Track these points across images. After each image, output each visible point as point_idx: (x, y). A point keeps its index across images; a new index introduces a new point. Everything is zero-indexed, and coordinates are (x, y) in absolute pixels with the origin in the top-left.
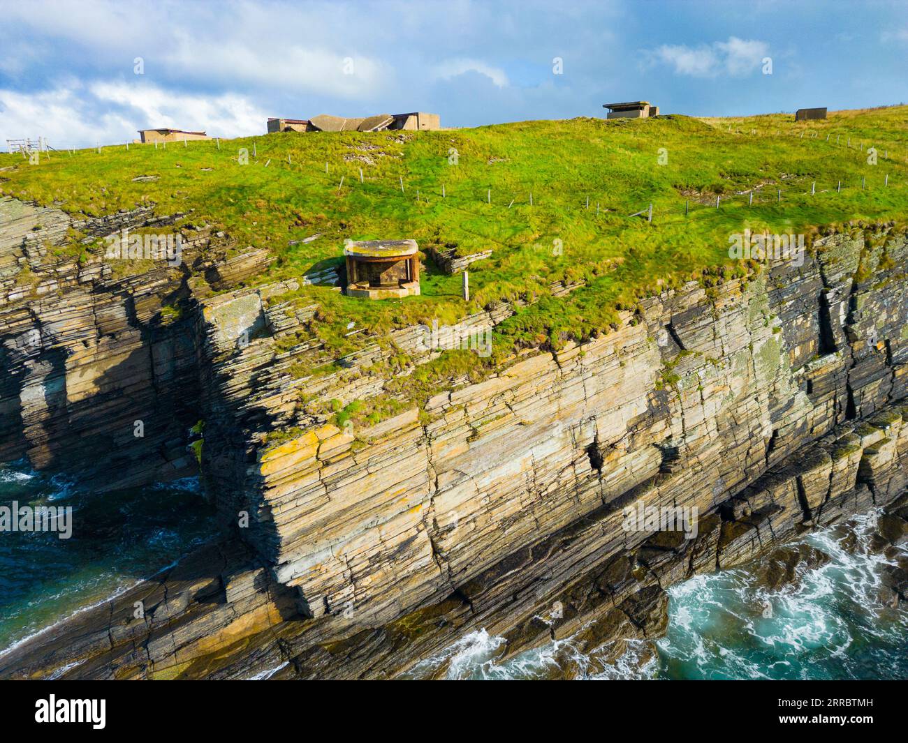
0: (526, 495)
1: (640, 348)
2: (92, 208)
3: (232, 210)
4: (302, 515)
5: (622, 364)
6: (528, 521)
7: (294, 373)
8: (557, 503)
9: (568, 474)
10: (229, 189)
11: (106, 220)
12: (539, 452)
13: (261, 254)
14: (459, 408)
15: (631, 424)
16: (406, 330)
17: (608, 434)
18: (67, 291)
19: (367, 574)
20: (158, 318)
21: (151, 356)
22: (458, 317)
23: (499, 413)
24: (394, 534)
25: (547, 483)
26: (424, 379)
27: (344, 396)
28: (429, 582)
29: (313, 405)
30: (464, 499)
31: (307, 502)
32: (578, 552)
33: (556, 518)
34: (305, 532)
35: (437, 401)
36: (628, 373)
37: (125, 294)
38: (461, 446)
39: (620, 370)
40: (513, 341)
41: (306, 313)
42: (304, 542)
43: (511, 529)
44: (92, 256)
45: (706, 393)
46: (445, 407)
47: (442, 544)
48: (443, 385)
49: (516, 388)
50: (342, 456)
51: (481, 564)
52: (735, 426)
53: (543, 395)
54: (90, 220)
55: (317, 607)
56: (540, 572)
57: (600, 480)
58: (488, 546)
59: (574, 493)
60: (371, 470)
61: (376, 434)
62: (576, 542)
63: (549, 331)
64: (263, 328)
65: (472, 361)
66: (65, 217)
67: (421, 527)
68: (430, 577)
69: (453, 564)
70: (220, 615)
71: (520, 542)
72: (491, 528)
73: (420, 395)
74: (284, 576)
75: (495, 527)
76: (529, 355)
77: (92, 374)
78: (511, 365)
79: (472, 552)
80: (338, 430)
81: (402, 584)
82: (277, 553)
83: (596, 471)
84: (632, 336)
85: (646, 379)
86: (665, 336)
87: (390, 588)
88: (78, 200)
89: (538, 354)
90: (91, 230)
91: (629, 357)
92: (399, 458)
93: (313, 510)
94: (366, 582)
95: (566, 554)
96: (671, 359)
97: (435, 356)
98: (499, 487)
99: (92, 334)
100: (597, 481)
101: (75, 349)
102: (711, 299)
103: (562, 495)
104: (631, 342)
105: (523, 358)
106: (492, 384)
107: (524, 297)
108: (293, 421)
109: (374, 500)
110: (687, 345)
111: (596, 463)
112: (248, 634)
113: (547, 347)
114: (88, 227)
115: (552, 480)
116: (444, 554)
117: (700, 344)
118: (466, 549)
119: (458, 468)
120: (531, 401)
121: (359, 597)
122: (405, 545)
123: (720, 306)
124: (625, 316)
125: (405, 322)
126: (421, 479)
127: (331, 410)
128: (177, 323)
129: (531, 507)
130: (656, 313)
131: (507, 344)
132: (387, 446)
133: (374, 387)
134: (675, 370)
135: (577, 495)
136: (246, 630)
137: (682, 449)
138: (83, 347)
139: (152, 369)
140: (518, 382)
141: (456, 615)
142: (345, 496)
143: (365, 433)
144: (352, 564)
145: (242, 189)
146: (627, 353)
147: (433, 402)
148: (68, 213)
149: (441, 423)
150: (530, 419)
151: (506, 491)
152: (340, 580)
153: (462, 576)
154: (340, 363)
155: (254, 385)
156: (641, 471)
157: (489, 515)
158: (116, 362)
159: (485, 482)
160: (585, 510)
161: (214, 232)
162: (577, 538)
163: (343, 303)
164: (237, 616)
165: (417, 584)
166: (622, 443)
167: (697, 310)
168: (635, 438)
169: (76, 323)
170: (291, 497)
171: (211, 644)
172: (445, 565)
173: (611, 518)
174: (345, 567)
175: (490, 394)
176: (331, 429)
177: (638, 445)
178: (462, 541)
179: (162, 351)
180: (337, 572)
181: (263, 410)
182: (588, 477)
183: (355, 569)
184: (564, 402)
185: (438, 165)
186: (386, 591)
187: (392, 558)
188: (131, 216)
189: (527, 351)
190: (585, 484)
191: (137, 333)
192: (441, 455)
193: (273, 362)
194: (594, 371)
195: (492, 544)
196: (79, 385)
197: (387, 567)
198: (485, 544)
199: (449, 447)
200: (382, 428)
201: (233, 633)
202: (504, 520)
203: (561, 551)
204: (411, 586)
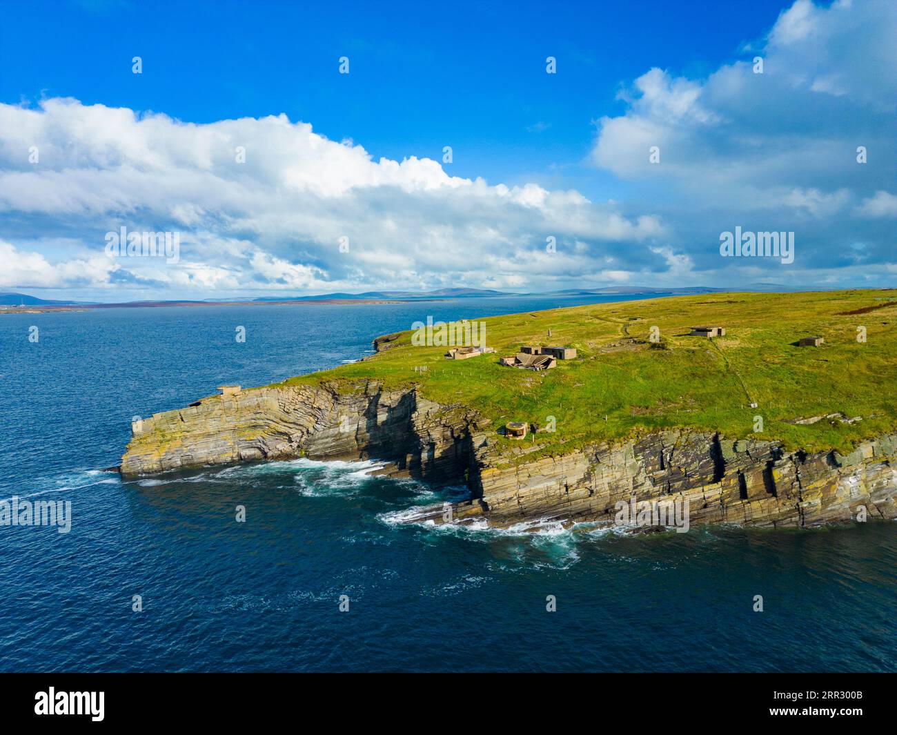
0: (544, 494)
1: (582, 460)
2: (446, 403)
3: (482, 405)
4: (488, 487)
5: (575, 464)
6: (544, 501)
7: (490, 456)
9: (558, 491)
10: (482, 397)
11: (449, 407)
12: (549, 484)
13: (488, 420)
14: (526, 469)
15: (578, 481)
16: (516, 448)
17: (570, 482)
18: (437, 426)
19: (501, 503)
20: (459, 436)
21: (456, 447)
22: (529, 446)
23: (536, 472)
24: (508, 495)
25: (551, 492)
26: (519, 461)
27: (500, 462)
29: (493, 463)
30: (526, 491)
31: (489, 484)
33: (553, 501)
34: (489, 490)
35: (521, 466)
36: (577, 467)
37: (451, 428)
38: (526, 478)
40: (543, 454)
41: (495, 442)
42: (489, 493)
44: (444, 417)
45: (604, 476)
46: (522, 468)
47: (520, 501)
48: (523, 462)
49: (541, 466)
50: (498, 475)
52: (617, 487)
53: (549, 469)
54: (445, 406)
55: (490, 508)
57: (568, 494)
59: (559, 497)
60: (504, 479)
61: (506, 472)
63: (553, 452)
64: (485, 444)
65: (531, 457)
66: (438, 405)
67: (515, 495)
68: (516, 508)
69: (522, 506)
70: (471, 506)
72: (533, 500)
73: (517, 464)
74: (484, 499)
76: (546, 458)
77: (441, 451)
78: (541, 460)
82: (482, 494)
84: (579, 456)
85: (584, 469)
86: (594, 458)
87: (507, 507)
89: (548, 458)
90: (444, 409)
92: (510, 478)
93: (491, 486)
94: (501, 505)
96: (595, 464)
97: (522, 455)
98: (536, 490)
99: (442, 439)
101: (437, 443)
102: (610, 448)
103: (555, 497)
104: (579, 458)
105: (544, 458)
106: (535, 464)
107: (549, 443)
108: (488, 466)
109: (504, 486)
110: (600, 461)
111: (567, 490)
113: (551, 456)
115: (553, 492)
116: (521, 503)
117: (605, 461)
118: (526, 504)
119: (526, 483)
120: (546, 470)
121: (499, 507)
122: (510, 499)
123: (612, 450)
124: (577, 451)
126: (516, 484)
127: (496, 465)
128: (465, 438)
129: (546, 498)
130: (591, 450)
131: (540, 454)
132: (507, 475)
133: (507, 461)
134: (595, 468)
136: (475, 512)
137: (595, 491)
138: (439, 443)
139: (456, 451)
140: (542, 464)
142: (498, 484)
143: (503, 471)
144: (498, 500)
145: (486, 397)
146: (577, 461)
147: (520, 466)
149: (522, 471)
150: (545, 474)
151: (538, 492)
152: (496, 503)
154: (500, 455)
155: (482, 457)
156: (582, 494)
157: (533, 497)
158: (446, 448)
159: (533, 488)
160: (563, 500)
161: (476, 412)
163: (503, 440)
164: (474, 508)
165: (513, 508)
166: (574, 486)
167: (605, 451)
168: (579, 485)
169: (438, 436)
170: (486, 482)
171: (469, 512)
172: (520, 506)
175: (535, 466)
176: (496, 469)
177: (580, 487)
178: (525, 501)
179: (459, 446)
180: (495, 501)
181: (482, 463)
182: (564, 493)
184: (556, 471)
185: (553, 388)
187: (507, 501)
190: (563, 495)
191: (453, 440)
192: (521, 479)
193: (486, 453)
194: (566, 464)
196: (437, 454)
197: (506, 503)
199: (523, 477)
200: (507, 470)
202: (537, 499)
204: (511, 508)
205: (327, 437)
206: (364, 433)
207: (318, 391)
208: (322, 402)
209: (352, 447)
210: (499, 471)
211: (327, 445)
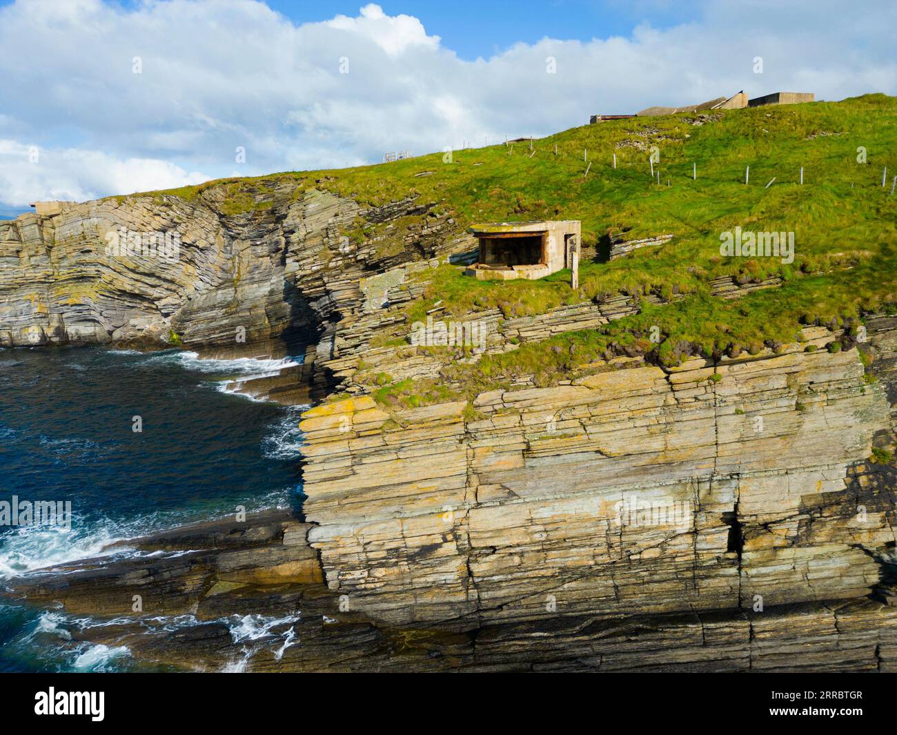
0: (603, 549)
1: (842, 389)
2: (375, 200)
4: (325, 480)
5: (799, 407)
6: (602, 585)
8: (656, 577)
9: (683, 544)
11: (382, 209)
14: (515, 412)
15: (809, 504)
16: (483, 314)
17: (758, 506)
19: (382, 565)
22: (550, 306)
23: (566, 431)
24: (418, 534)
25: (644, 544)
26: (486, 370)
28: (449, 603)
30: (509, 524)
31: (331, 468)
32: (649, 650)
33: (651, 596)
34: (327, 498)
35: (490, 397)
38: (515, 460)
39: (794, 417)
40: (605, 343)
42: (325, 509)
43: (573, 584)
44: (367, 239)
46: (497, 407)
47: (475, 568)
48: (504, 381)
49: (595, 404)
50: (372, 433)
51: (524, 611)
53: (639, 423)
54: (371, 209)
55: (332, 579)
56: (577, 651)
57: (740, 569)
58: (535, 593)
59: (689, 574)
60: (401, 455)
61: (412, 418)
62: (649, 636)
65: (546, 360)
66: (356, 206)
67: (450, 537)
68: (452, 599)
69: (485, 595)
70: (275, 553)
71: (585, 606)
72: (543, 572)
74: (313, 535)
75: (549, 573)
76: (624, 366)
78: (592, 373)
79: (513, 591)
80: (374, 404)
81: (419, 592)
83: (732, 555)
84: (828, 368)
85: (850, 440)
87: (405, 591)
88: (368, 192)
89: (638, 365)
90: (372, 217)
91: (816, 399)
92: (433, 451)
93: (336, 478)
94: (379, 573)
95: (628, 646)
97: (509, 347)
98: (563, 526)
100: (734, 571)
101: (345, 314)
103: (666, 571)
104: (824, 377)
105: (613, 368)
106: (561, 393)
107: (658, 292)
109: (400, 488)
111: (736, 543)
112: (294, 580)
113: (653, 358)
114: (369, 214)
115: (653, 543)
116: (476, 580)
118: (504, 584)
119: (508, 485)
120: (618, 426)
121: (368, 586)
122: (427, 550)
125: (484, 304)
126: (458, 482)
127: (376, 383)
129: (610, 569)
131: (596, 346)
132: (419, 434)
133: (429, 369)
135: (694, 578)
136: (293, 576)
138: (350, 314)
140: (601, 398)
141: (455, 652)
143: (403, 414)
144: (369, 548)
145: (490, 179)
146: (814, 393)
147: (482, 398)
148: (358, 203)
149: (485, 424)
150: (613, 448)
151: (572, 533)
152: (354, 560)
153: (494, 614)
156: (828, 582)
157: (542, 555)
159: (545, 513)
160: (702, 603)
161: (448, 219)
162: (656, 631)
164: (287, 560)
165: (435, 600)
166: (783, 527)
168: (815, 527)
170: (321, 459)
171: (263, 574)
172: (474, 593)
173: (724, 627)
174: (360, 549)
175: (560, 404)
176: (370, 402)
177: (818, 539)
178: (499, 573)
180: (352, 550)
182: (718, 558)
183: (371, 555)
184: (674, 440)
186: (401, 592)
187: (411, 558)
188: (400, 206)
189: (624, 359)
190: (711, 567)
192: (486, 461)
194: (742, 407)
195: (542, 593)
197: (404, 566)
198: (532, 588)
199: (495, 454)
200: (421, 414)
201: (282, 574)
202: (564, 570)
203: (624, 638)
204: (427, 598)
205: (213, 307)
206: (279, 301)
207: (194, 209)
208: (202, 233)
209: (259, 331)
210: (379, 416)
211: (214, 324)
